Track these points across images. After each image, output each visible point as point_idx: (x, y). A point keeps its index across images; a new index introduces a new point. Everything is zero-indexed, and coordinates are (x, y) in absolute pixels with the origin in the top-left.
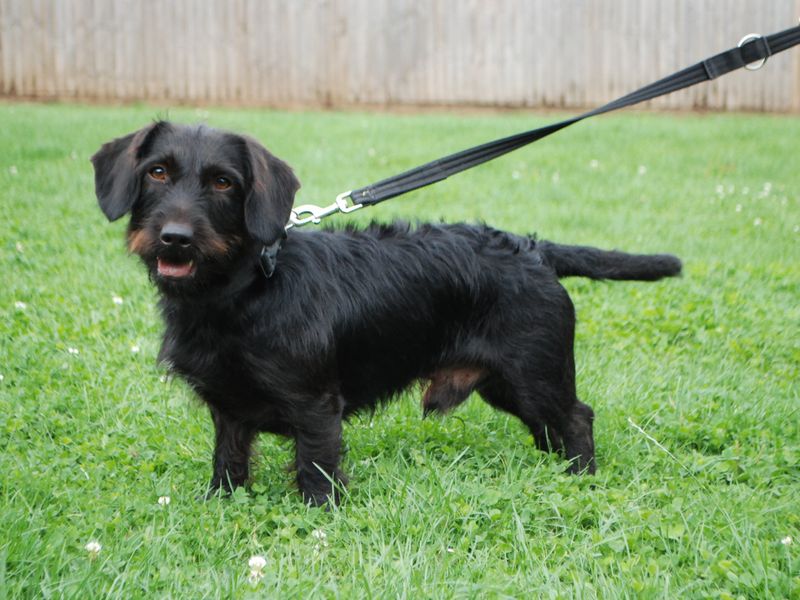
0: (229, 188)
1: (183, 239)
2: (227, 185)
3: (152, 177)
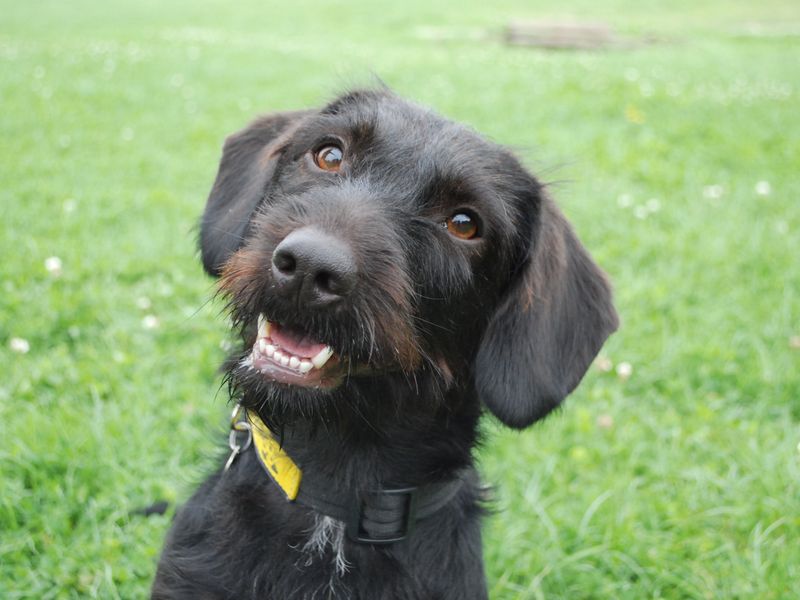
2: (472, 232)
3: (313, 163)
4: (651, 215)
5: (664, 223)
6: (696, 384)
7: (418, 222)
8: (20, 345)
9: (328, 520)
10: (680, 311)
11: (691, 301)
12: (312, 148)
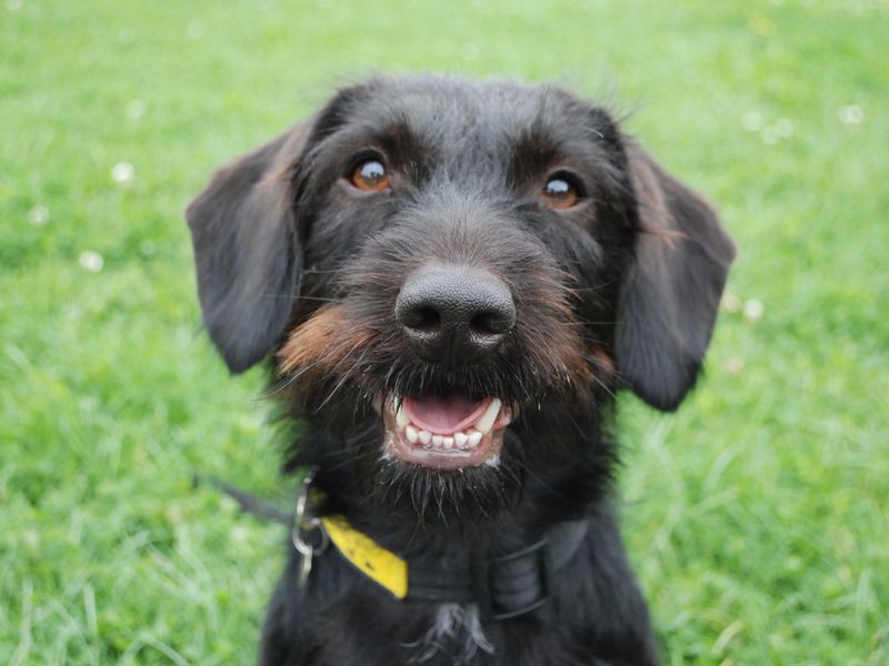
3: (351, 188)
4: (783, 140)
5: (798, 149)
6: (832, 327)
8: (91, 261)
10: (816, 248)
11: (828, 237)
12: (342, 171)
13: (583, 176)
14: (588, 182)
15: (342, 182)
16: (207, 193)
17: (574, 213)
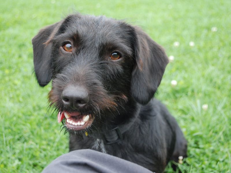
0: (120, 59)
1: (79, 100)
2: (119, 57)
3: (63, 50)
7: (101, 63)
9: (98, 140)
12: (62, 45)
13: (121, 53)
14: (122, 54)
15: (61, 48)
16: (37, 35)
17: (118, 61)
